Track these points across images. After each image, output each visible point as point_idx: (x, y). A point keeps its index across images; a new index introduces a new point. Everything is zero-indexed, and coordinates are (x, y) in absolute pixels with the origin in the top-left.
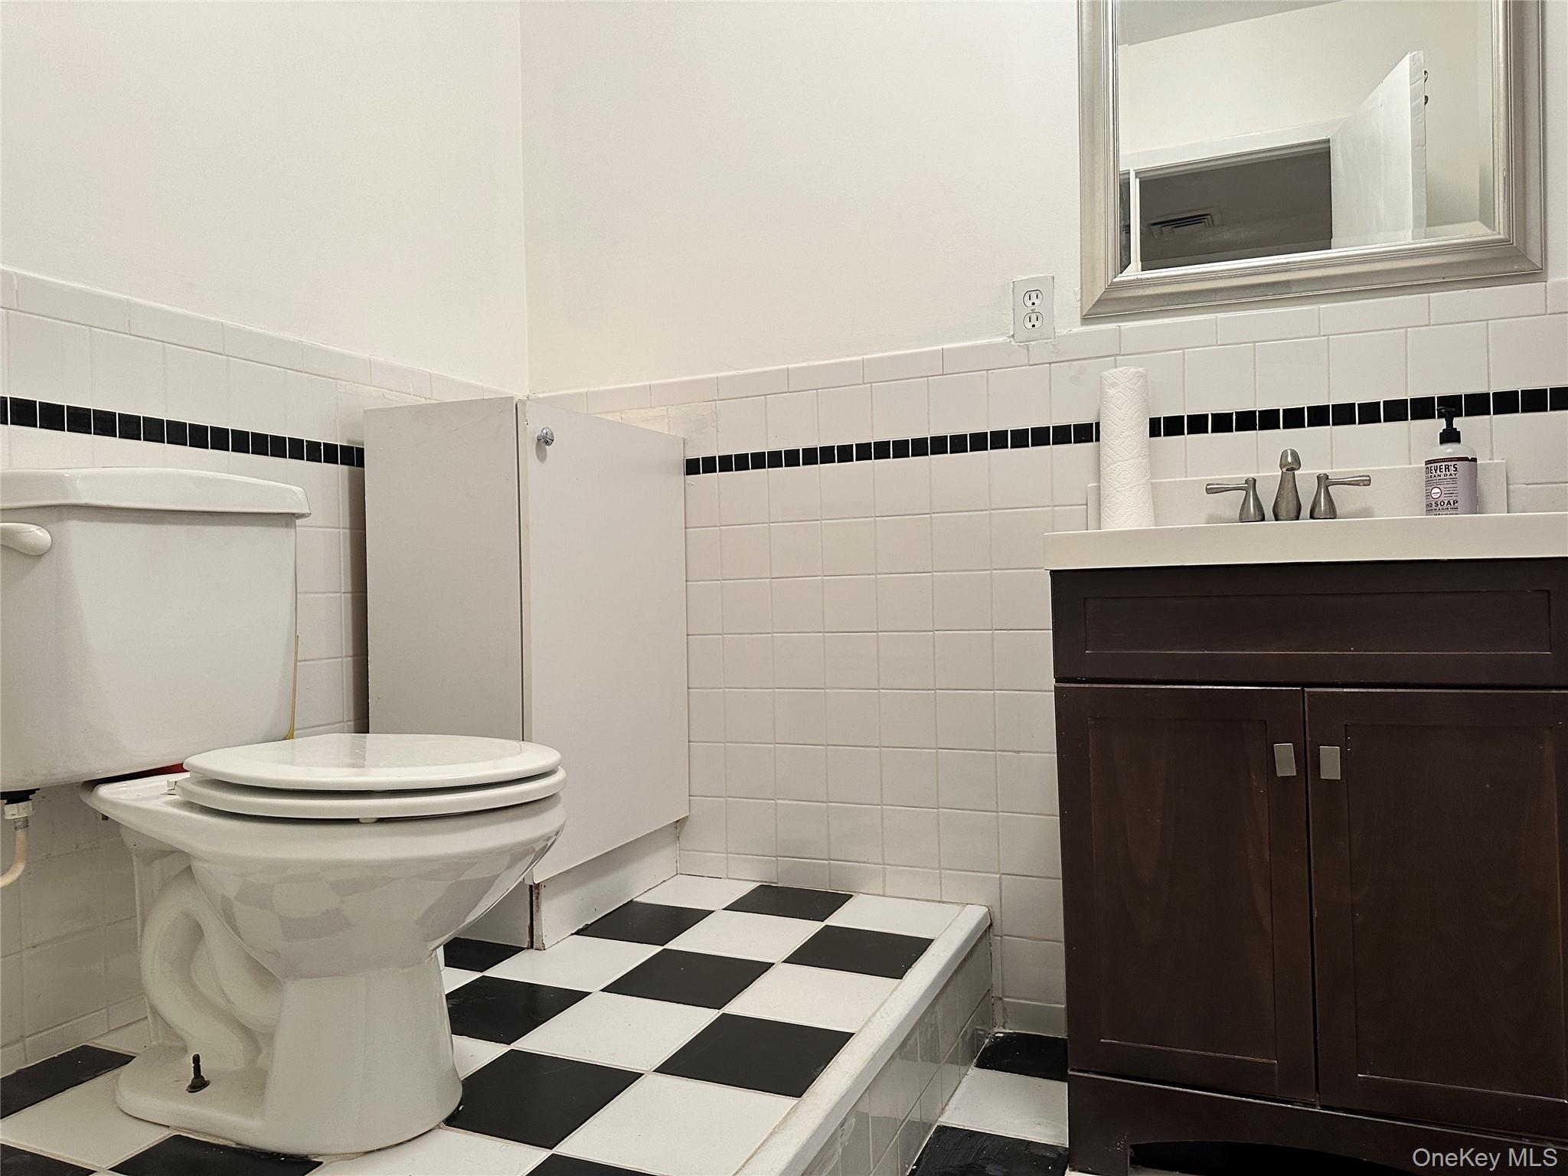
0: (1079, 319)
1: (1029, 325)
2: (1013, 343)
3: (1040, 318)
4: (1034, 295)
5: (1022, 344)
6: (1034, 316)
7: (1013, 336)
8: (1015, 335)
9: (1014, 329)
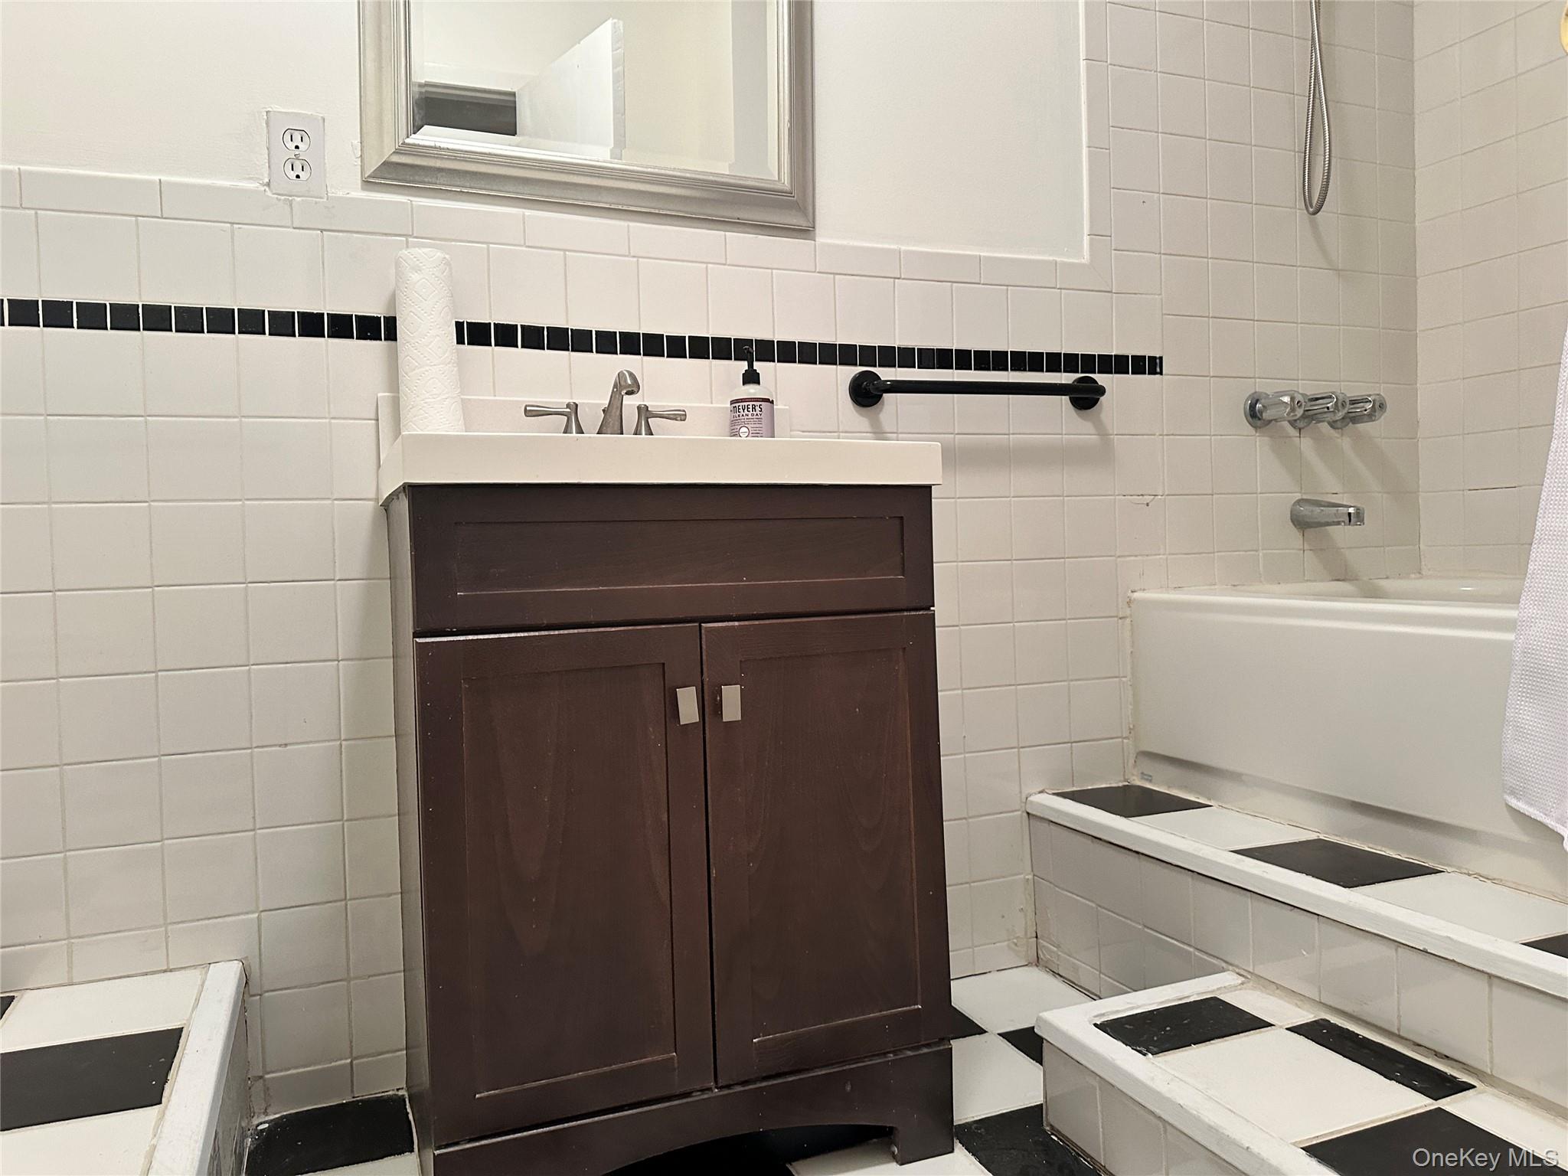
0: (359, 182)
1: (292, 175)
2: (269, 193)
3: (306, 168)
4: (297, 136)
5: (283, 198)
6: (298, 164)
7: (268, 184)
8: (271, 184)
9: (269, 175)
